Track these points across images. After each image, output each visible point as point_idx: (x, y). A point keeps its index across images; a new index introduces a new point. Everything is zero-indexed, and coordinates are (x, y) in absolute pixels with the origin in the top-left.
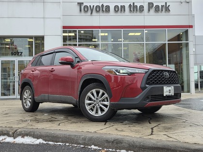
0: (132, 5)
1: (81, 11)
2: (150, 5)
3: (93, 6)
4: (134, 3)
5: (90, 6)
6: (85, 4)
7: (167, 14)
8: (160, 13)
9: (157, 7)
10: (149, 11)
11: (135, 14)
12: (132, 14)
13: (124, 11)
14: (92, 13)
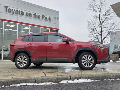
0: (35, 14)
1: (6, 11)
2: (43, 16)
3: (14, 10)
4: (36, 14)
5: (12, 9)
6: (9, 8)
7: (50, 22)
8: (47, 21)
9: (46, 18)
10: (43, 19)
11: (36, 19)
12: (35, 19)
13: (31, 16)
14: (13, 14)
